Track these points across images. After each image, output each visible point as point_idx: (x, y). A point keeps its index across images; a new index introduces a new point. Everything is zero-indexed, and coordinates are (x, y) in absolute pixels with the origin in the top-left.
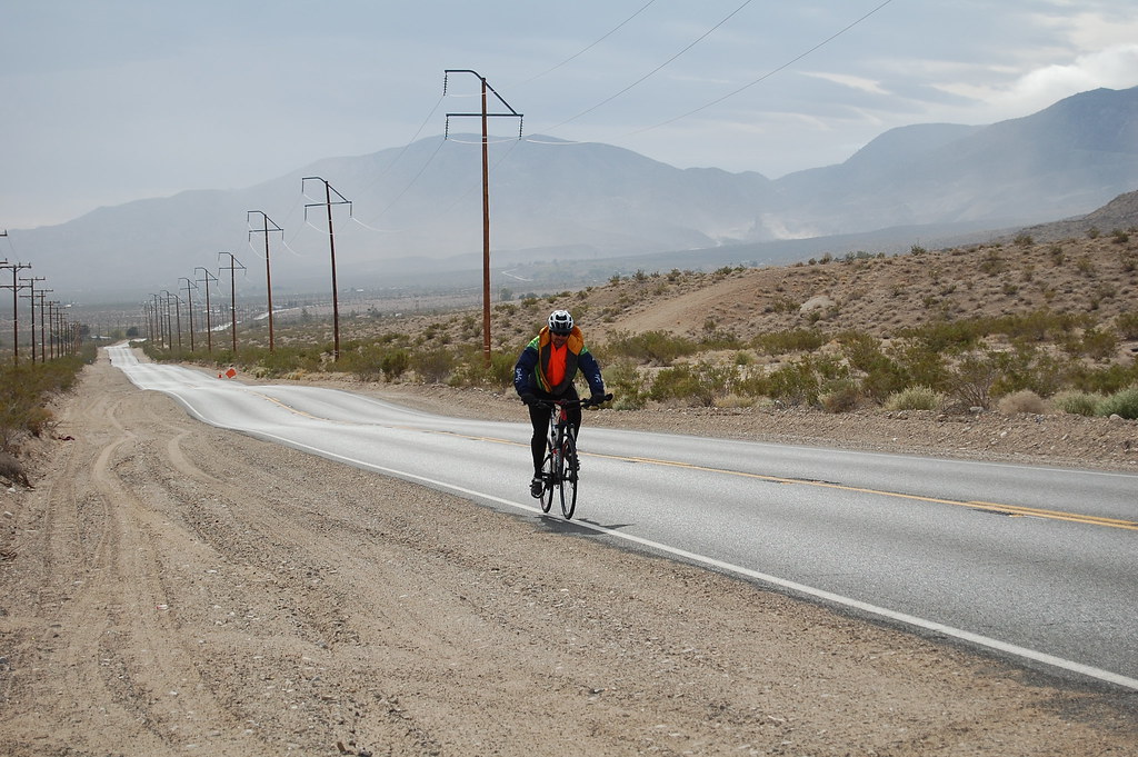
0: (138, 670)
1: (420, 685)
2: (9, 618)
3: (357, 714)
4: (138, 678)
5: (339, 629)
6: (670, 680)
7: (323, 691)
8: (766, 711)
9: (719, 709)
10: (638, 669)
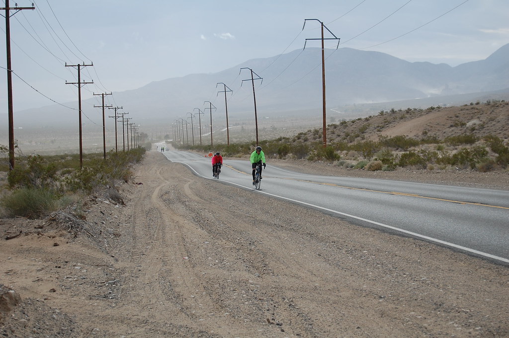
0: (176, 286)
1: (302, 293)
2: (119, 262)
3: (275, 306)
4: (177, 289)
5: (265, 268)
6: (415, 292)
7: (258, 296)
8: (461, 306)
9: (439, 306)
10: (401, 287)
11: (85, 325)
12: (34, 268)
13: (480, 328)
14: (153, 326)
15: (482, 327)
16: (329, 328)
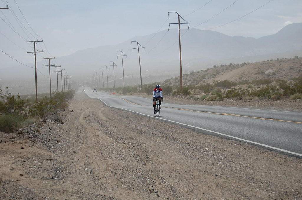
0: (95, 171)
1: (170, 174)
2: (60, 158)
3: (154, 182)
4: (95, 173)
5: (147, 159)
6: (237, 172)
7: (144, 176)
8: (263, 180)
9: (251, 180)
10: (228, 169)
11: (41, 195)
12: (10, 162)
13: (275, 192)
14: (81, 195)
15: (276, 191)
16: (186, 194)
